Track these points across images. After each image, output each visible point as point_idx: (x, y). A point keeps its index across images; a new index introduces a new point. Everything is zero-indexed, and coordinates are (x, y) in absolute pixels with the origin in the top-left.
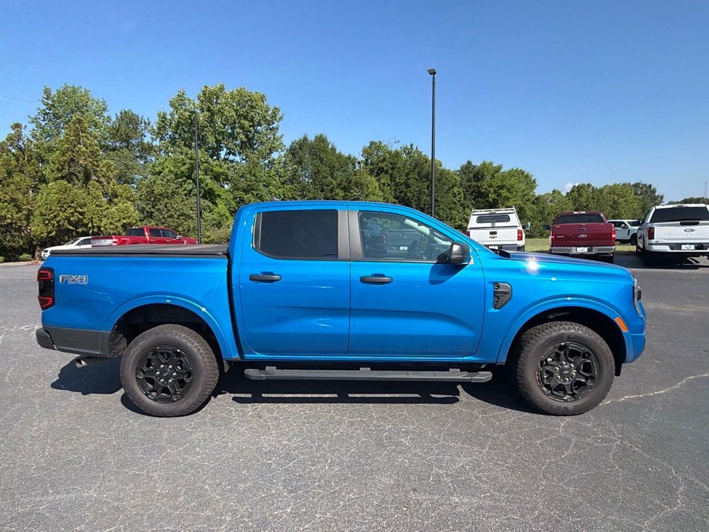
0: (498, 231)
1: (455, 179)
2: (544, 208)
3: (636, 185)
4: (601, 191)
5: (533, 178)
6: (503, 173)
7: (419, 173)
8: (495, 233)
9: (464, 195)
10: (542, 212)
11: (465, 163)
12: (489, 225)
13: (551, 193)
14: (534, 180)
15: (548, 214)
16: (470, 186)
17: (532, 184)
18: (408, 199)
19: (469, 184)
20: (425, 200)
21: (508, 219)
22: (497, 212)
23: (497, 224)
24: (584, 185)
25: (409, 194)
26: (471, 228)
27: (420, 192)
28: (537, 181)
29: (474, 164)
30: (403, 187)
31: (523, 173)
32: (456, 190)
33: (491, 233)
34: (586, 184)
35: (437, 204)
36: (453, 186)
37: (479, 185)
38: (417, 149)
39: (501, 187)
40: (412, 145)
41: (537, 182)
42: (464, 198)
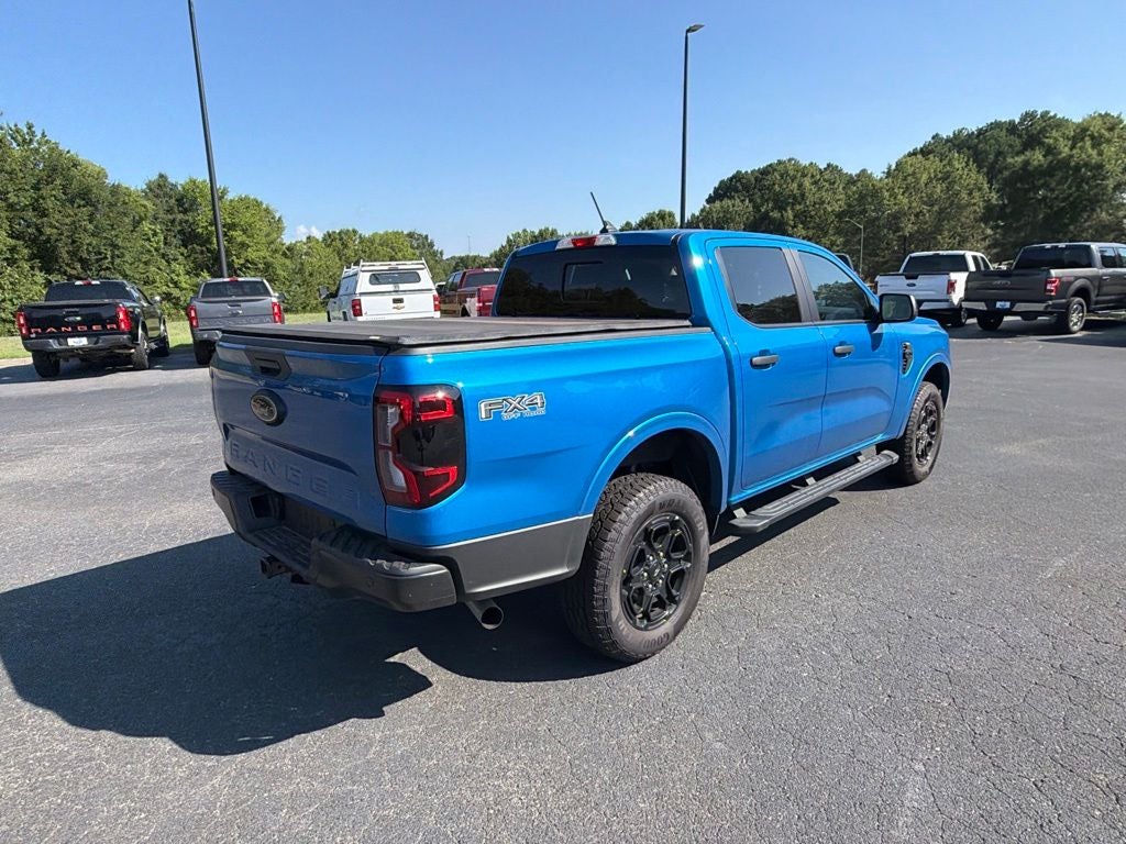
0: (404, 297)
1: (145, 206)
2: (302, 264)
3: (411, 235)
4: (371, 240)
5: (277, 216)
6: (231, 201)
7: (64, 187)
8: (401, 301)
9: (165, 238)
10: (301, 271)
11: (154, 177)
12: (390, 287)
13: (305, 240)
14: (280, 218)
15: (311, 275)
16: (173, 221)
17: (277, 225)
18: (48, 241)
19: (171, 217)
20: (89, 244)
21: (417, 279)
22: (400, 267)
23: (402, 287)
24: (348, 231)
25: (48, 231)
26: (361, 294)
27: (75, 227)
28: (284, 220)
29: (172, 180)
30: (30, 214)
31: (258, 204)
32: (146, 226)
33: (395, 301)
34: (351, 229)
35: (117, 252)
36: (141, 219)
37: (191, 221)
38: (43, 135)
39: (232, 226)
40: (30, 127)
41: (285, 223)
42: (165, 244)
